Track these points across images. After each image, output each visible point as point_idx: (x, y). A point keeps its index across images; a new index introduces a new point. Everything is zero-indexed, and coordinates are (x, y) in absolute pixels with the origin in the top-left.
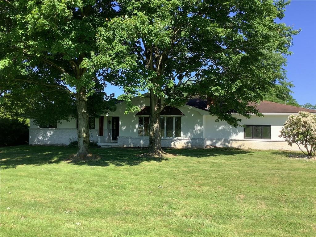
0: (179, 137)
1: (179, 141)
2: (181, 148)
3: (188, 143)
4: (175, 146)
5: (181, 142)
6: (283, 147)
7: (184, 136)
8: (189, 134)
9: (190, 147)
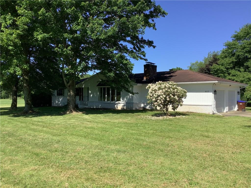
0: (119, 102)
1: (119, 105)
2: (120, 109)
3: (124, 106)
4: (117, 107)
5: (120, 105)
6: (190, 109)
7: (123, 101)
8: (125, 99)
9: (126, 109)
